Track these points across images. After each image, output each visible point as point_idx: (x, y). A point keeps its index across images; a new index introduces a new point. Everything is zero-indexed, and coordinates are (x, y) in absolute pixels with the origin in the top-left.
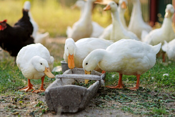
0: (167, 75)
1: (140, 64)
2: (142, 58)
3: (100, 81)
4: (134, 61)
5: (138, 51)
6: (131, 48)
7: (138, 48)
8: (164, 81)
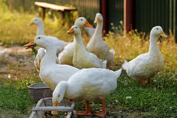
0: (130, 97)
1: (100, 90)
2: (101, 84)
3: (72, 112)
4: (93, 88)
5: (97, 79)
6: (90, 77)
7: (97, 76)
8: (128, 104)
